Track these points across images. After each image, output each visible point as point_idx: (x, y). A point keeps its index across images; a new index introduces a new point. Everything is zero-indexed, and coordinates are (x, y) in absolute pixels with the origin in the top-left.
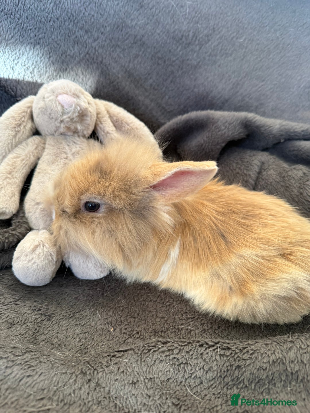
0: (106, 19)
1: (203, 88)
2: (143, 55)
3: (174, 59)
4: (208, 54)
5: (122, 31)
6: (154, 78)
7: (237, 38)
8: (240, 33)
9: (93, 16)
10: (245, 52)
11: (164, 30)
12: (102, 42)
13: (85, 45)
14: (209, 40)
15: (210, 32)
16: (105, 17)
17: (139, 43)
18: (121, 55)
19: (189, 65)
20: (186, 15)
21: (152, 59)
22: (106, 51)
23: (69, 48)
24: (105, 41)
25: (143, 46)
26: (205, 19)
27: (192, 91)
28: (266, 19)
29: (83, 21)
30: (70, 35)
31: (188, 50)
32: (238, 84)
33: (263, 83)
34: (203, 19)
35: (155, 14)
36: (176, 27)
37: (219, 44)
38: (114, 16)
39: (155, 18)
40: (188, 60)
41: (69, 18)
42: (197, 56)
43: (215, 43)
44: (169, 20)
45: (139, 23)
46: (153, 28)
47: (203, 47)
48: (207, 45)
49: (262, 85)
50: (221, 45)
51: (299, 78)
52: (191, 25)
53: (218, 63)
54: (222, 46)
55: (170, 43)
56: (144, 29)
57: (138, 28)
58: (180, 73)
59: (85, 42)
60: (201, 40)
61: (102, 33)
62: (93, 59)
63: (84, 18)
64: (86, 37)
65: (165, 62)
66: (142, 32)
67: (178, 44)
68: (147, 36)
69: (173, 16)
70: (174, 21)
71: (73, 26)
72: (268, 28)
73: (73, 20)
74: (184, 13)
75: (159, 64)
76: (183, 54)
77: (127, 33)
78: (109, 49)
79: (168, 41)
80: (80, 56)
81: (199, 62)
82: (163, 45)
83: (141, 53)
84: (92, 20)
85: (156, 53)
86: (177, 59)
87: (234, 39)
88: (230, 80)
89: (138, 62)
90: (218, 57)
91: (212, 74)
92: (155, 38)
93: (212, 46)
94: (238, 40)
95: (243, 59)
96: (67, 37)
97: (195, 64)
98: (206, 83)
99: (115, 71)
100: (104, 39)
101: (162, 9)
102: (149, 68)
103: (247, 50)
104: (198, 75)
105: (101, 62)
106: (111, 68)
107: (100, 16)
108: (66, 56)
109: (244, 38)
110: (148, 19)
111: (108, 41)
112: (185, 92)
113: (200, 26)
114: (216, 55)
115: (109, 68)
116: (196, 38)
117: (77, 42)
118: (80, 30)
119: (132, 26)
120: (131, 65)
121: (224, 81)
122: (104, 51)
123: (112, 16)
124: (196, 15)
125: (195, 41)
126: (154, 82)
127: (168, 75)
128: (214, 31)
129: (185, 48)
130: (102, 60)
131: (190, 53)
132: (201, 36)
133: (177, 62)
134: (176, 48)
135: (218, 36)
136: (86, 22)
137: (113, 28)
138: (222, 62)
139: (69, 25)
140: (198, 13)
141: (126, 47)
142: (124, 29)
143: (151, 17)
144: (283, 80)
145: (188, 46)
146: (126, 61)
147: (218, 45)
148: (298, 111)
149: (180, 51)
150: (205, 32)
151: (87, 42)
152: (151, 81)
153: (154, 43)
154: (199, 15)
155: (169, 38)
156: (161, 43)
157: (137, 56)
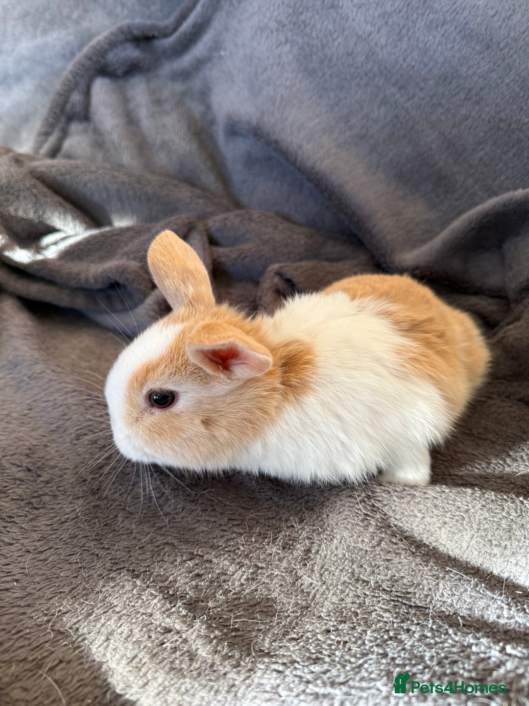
0: (431, 70)
5: (450, 84)
6: (487, 149)
9: (413, 67)
11: (517, 78)
16: (429, 67)
17: (474, 98)
18: (443, 118)
21: (489, 122)
24: (423, 99)
25: (478, 103)
35: (508, 57)
38: (443, 64)
39: (507, 61)
45: (479, 71)
46: (499, 76)
55: (523, 97)
56: (485, 79)
57: (476, 78)
59: (396, 102)
61: (421, 89)
64: (398, 96)
65: (510, 125)
66: (482, 83)
75: (499, 128)
77: (458, 87)
79: (522, 94)
83: (473, 113)
84: (411, 73)
85: (498, 113)
89: (466, 126)
92: (501, 91)
99: (428, 140)
101: (521, 48)
102: (482, 134)
105: (412, 128)
106: (423, 136)
110: (494, 64)
111: (428, 99)
115: (421, 135)
118: (392, 87)
119: (468, 75)
120: (455, 131)
122: (419, 113)
123: (439, 65)
126: (486, 154)
127: (511, 144)
130: (414, 125)
136: (401, 76)
137: (438, 81)
141: (452, 106)
142: (454, 81)
143: (500, 61)
146: (448, 126)
151: (398, 102)
152: (482, 153)
153: (497, 98)
155: (524, 89)
156: (508, 98)
157: (466, 118)
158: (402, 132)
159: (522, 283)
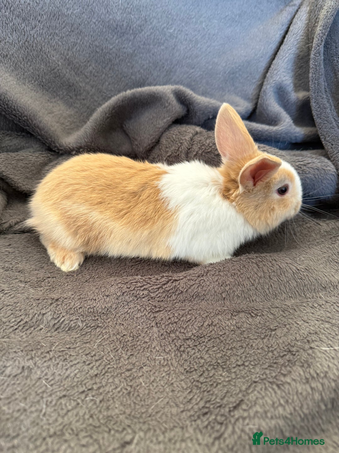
0: (42, 7)
1: (140, 76)
2: (81, 43)
3: (111, 47)
4: (142, 43)
5: (58, 19)
6: (93, 65)
7: (168, 29)
8: (170, 23)
9: (29, 4)
10: (175, 42)
11: (99, 19)
12: (40, 30)
13: (24, 33)
14: (142, 30)
15: (143, 22)
16: (41, 6)
17: (76, 31)
18: (60, 43)
19: (125, 53)
20: (119, 5)
22: (45, 39)
23: (7, 35)
25: (80, 34)
26: (137, 10)
27: (130, 78)
28: (192, 11)
29: (19, 8)
30: (7, 22)
31: (124, 39)
32: (171, 71)
33: (193, 70)
34: (135, 10)
35: (90, 4)
36: (111, 17)
37: (151, 33)
38: (50, 6)
39: (90, 7)
40: (124, 48)
41: (5, 6)
42: (132, 44)
43: (148, 33)
44: (104, 9)
45: (75, 12)
46: (88, 17)
47: (137, 36)
48: (141, 35)
49: (192, 72)
50: (153, 34)
51: (224, 65)
52: (125, 15)
53: (153, 52)
54: (155, 36)
55: (106, 32)
56: (80, 18)
57: (74, 17)
58: (117, 61)
59: (23, 29)
60: (135, 29)
61: (39, 21)
62: (33, 47)
63: (21, 6)
64: (23, 25)
65: (102, 50)
66: (79, 21)
67: (114, 33)
68: (83, 24)
69: (107, 6)
70: (108, 11)
71: (9, 13)
72: (194, 20)
73: (9, 8)
74: (117, 4)
75: (97, 52)
76: (118, 42)
77: (64, 22)
78: (47, 37)
79: (104, 30)
80: (19, 44)
81: (135, 51)
82: (99, 34)
83: (79, 41)
84: (29, 8)
85: (94, 41)
86: (114, 47)
87: (165, 29)
88: (163, 67)
89: (76, 49)
90: (152, 46)
91: (148, 62)
92: (92, 27)
93: (146, 35)
94: (169, 30)
95: (174, 49)
96: (4, 24)
97: (131, 52)
98: (142, 71)
99: (54, 58)
100: (42, 27)
102: (87, 55)
103: (177, 40)
104: (134, 63)
106: (50, 56)
107: (36, 4)
108: (5, 43)
109: (173, 28)
110: (83, 8)
111: (46, 29)
112: (123, 79)
113: (132, 17)
114: (149, 44)
115: (49, 55)
116: (130, 28)
117: (14, 30)
118: (17, 18)
119: (68, 14)
120: (70, 53)
121: (158, 69)
122: (43, 39)
123: (47, 5)
124: (129, 6)
125: (130, 30)
127: (106, 62)
128: (146, 22)
129: (121, 37)
130: (42, 48)
131: (126, 42)
132: (135, 25)
133: (114, 50)
134: (112, 36)
135: (150, 27)
136: (22, 10)
137: (50, 17)
138: (156, 50)
139: (5, 12)
140: (130, 4)
141: (63, 35)
142: (60, 18)
143: (86, 7)
144: (211, 67)
145: (123, 35)
146: (65, 49)
147: (150, 35)
148: (225, 95)
149: (116, 40)
150: (138, 22)
151: (25, 30)
153: (91, 31)
154: (132, 6)
155: (105, 27)
156: (97, 32)
157: (75, 44)
158: (35, 53)
159: (146, 147)
